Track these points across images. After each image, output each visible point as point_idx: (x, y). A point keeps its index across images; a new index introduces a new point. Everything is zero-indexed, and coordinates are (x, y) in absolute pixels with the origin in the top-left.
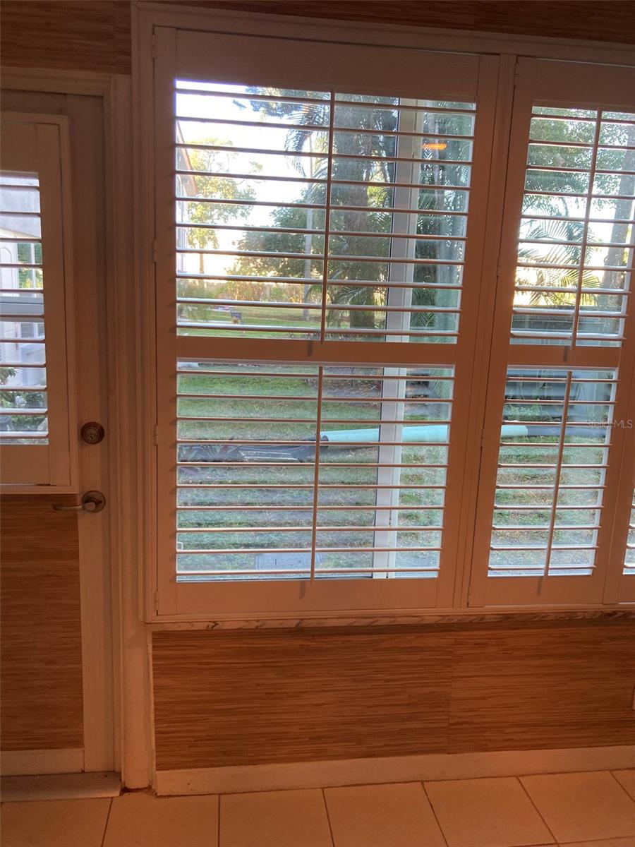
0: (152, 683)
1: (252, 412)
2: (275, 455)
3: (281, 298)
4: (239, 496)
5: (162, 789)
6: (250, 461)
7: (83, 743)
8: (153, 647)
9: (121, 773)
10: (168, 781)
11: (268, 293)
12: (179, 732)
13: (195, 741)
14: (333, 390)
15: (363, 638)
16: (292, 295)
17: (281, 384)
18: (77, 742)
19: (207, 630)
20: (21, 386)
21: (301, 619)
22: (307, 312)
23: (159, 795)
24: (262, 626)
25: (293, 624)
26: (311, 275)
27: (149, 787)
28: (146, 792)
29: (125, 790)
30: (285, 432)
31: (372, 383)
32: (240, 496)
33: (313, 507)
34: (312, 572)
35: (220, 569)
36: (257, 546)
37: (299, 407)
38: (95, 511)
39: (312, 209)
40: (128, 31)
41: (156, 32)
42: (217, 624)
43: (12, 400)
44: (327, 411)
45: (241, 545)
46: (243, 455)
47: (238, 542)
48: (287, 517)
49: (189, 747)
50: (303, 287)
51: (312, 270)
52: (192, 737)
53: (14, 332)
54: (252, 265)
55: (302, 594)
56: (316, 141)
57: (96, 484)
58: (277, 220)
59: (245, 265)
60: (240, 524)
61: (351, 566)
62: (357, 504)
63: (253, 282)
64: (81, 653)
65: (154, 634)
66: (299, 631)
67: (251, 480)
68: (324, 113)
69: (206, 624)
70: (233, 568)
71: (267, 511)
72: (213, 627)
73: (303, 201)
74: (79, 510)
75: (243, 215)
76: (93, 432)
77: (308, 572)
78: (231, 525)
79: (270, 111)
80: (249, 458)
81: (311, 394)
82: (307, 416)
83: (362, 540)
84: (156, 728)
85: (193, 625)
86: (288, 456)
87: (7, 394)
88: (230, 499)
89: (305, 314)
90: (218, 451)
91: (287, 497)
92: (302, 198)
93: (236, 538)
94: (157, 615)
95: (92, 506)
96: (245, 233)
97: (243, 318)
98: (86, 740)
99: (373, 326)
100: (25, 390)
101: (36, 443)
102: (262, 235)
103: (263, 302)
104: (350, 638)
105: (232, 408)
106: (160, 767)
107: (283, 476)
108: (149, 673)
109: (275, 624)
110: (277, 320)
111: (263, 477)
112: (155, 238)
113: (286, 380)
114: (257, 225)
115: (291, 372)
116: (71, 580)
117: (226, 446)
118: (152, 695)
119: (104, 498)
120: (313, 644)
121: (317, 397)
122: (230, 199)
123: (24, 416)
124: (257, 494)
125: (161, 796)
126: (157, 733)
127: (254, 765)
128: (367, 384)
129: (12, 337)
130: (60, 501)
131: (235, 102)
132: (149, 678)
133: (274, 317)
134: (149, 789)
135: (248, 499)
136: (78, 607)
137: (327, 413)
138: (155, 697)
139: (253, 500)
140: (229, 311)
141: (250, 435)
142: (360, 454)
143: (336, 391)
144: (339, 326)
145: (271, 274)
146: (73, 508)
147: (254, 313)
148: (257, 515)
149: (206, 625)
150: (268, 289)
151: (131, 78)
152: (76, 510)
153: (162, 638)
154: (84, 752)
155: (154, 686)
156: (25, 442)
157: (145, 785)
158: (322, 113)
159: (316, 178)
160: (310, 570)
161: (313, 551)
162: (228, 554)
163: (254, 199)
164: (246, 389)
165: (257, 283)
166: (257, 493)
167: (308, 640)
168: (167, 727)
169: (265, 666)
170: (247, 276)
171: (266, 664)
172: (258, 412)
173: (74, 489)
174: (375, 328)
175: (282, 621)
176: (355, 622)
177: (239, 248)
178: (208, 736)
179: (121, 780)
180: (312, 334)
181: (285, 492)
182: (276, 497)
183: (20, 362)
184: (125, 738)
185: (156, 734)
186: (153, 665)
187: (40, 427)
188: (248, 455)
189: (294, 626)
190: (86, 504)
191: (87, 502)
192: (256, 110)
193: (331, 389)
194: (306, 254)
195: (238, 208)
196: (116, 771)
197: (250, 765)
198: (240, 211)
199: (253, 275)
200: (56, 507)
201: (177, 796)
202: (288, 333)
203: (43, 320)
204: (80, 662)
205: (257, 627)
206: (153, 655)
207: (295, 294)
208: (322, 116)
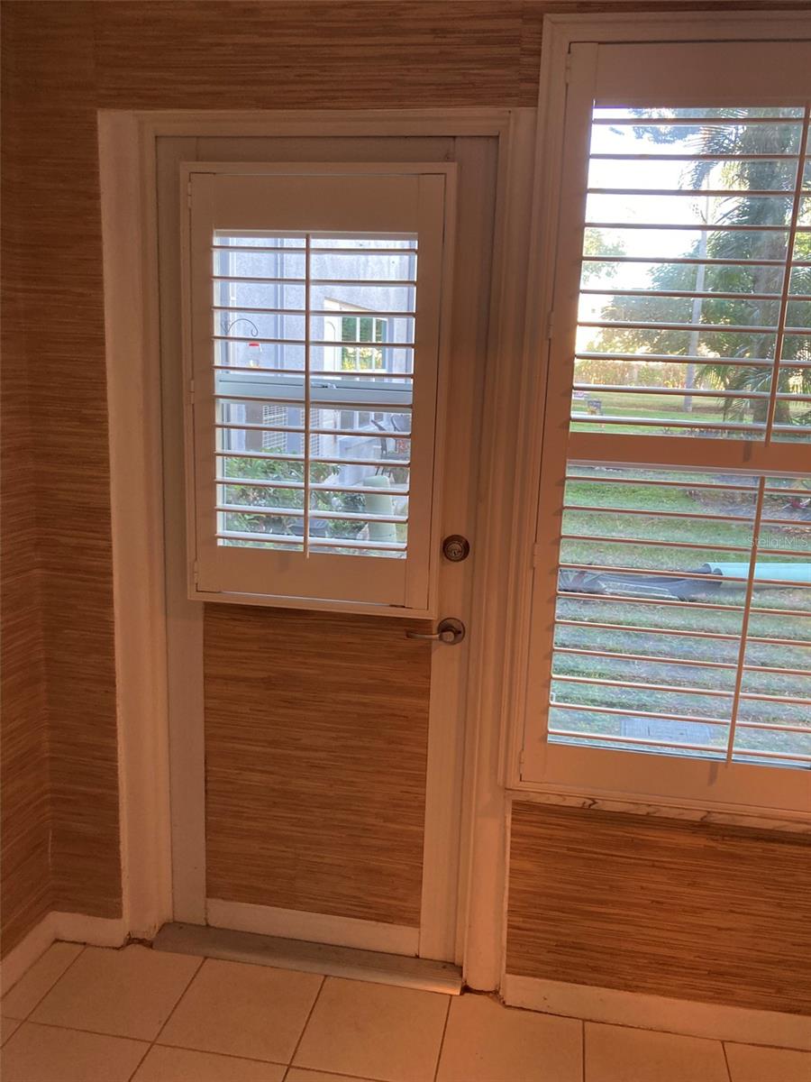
0: (508, 864)
1: (613, 531)
2: (646, 590)
3: (652, 382)
4: (598, 640)
5: (511, 997)
6: (612, 594)
7: (419, 923)
8: (513, 819)
9: (462, 967)
10: (520, 989)
11: (635, 376)
12: (539, 931)
13: (556, 946)
14: (727, 506)
15: (794, 850)
16: (668, 379)
17: (653, 496)
18: (413, 920)
19: (581, 808)
20: (338, 485)
21: (709, 812)
22: (691, 400)
23: (507, 1004)
24: (655, 813)
25: (697, 817)
26: (698, 352)
27: (496, 992)
28: (491, 998)
29: (466, 989)
30: (659, 560)
31: (785, 500)
32: (600, 639)
33: (737, 665)
34: (730, 752)
35: (574, 730)
36: (623, 706)
37: (678, 528)
38: (453, 643)
39: (704, 265)
40: (538, 53)
41: (572, 50)
42: (595, 803)
43: (327, 501)
44: (719, 535)
45: (602, 703)
46: (604, 586)
47: (598, 698)
48: (664, 672)
49: (549, 952)
50: (684, 368)
51: (699, 346)
52: (553, 940)
53: (332, 422)
54: (617, 339)
55: (712, 778)
56: (722, 175)
57: (455, 611)
58: (655, 280)
59: (608, 340)
60: (601, 675)
61: (754, 748)
62: (763, 664)
63: (617, 362)
64: (424, 814)
65: (515, 803)
66: (702, 827)
67: (614, 620)
68: (737, 134)
69: (583, 800)
70: (591, 731)
71: (636, 661)
72: (590, 805)
73: (692, 255)
74: (435, 639)
75: (609, 274)
76: (456, 546)
77: (723, 751)
78: (589, 675)
79: (658, 139)
80: (611, 590)
81: (695, 510)
82: (691, 541)
83: (769, 714)
84: (509, 921)
85: (565, 799)
86: (664, 592)
87: (323, 495)
88: (586, 641)
89: (687, 403)
90: (571, 578)
91: (664, 647)
92: (691, 251)
93: (596, 693)
94: (521, 780)
95: (449, 636)
96: (611, 297)
97: (602, 407)
98: (423, 920)
99: (789, 422)
100: (343, 491)
101: (357, 554)
102: (633, 300)
103: (628, 387)
104: (775, 846)
105: (587, 524)
106: (511, 970)
107: (658, 617)
108: (505, 852)
109: (673, 814)
110: (646, 410)
111: (630, 617)
112: (552, 310)
113: (659, 490)
114: (628, 288)
115: (666, 479)
116: (419, 722)
117: (582, 572)
118: (507, 879)
119: (464, 628)
120: (721, 847)
121: (754, 518)
122: (593, 255)
123: (341, 521)
124: (623, 639)
125: (510, 1006)
126: (510, 926)
127: (630, 991)
128: (776, 500)
129: (331, 428)
130: (414, 627)
131: (612, 130)
132: (504, 856)
133: (644, 407)
134: (495, 994)
135: (611, 644)
136: (425, 758)
137: (718, 537)
138: (510, 882)
139: (619, 647)
140: (583, 399)
141: (612, 559)
142: (768, 597)
143: (730, 508)
144: (741, 419)
145: (642, 351)
146: (426, 636)
147: (615, 400)
148: (623, 666)
149: (582, 802)
150: (635, 371)
151: (536, 112)
152: (431, 639)
153: (523, 809)
154: (420, 933)
155: (510, 869)
156: (344, 552)
157: (491, 988)
158: (734, 135)
159: (719, 224)
160: (726, 748)
161: (733, 725)
162: (585, 713)
163: (623, 253)
164: (605, 499)
165: (622, 362)
166: (622, 637)
167: (713, 840)
168: (523, 922)
169: (653, 866)
170: (608, 353)
171: (656, 864)
172: (621, 532)
173: (432, 615)
174: (792, 424)
175: (681, 811)
176: (785, 826)
177: (603, 317)
178: (573, 942)
179: (461, 975)
180: (697, 430)
181: (660, 640)
182: (649, 646)
183: (337, 458)
184: (470, 926)
185: (508, 928)
186: (511, 842)
187: (360, 535)
188: (610, 588)
189: (699, 820)
190: (444, 634)
191: (444, 631)
192: (639, 137)
193: (724, 504)
194: (693, 325)
195: (603, 266)
196: (456, 963)
197: (625, 990)
198: (605, 270)
199: (618, 352)
200: (410, 634)
201: (529, 1010)
202: (663, 428)
203: (411, 410)
204: (422, 824)
205: (648, 813)
206: (512, 829)
207: (674, 376)
208: (733, 139)
